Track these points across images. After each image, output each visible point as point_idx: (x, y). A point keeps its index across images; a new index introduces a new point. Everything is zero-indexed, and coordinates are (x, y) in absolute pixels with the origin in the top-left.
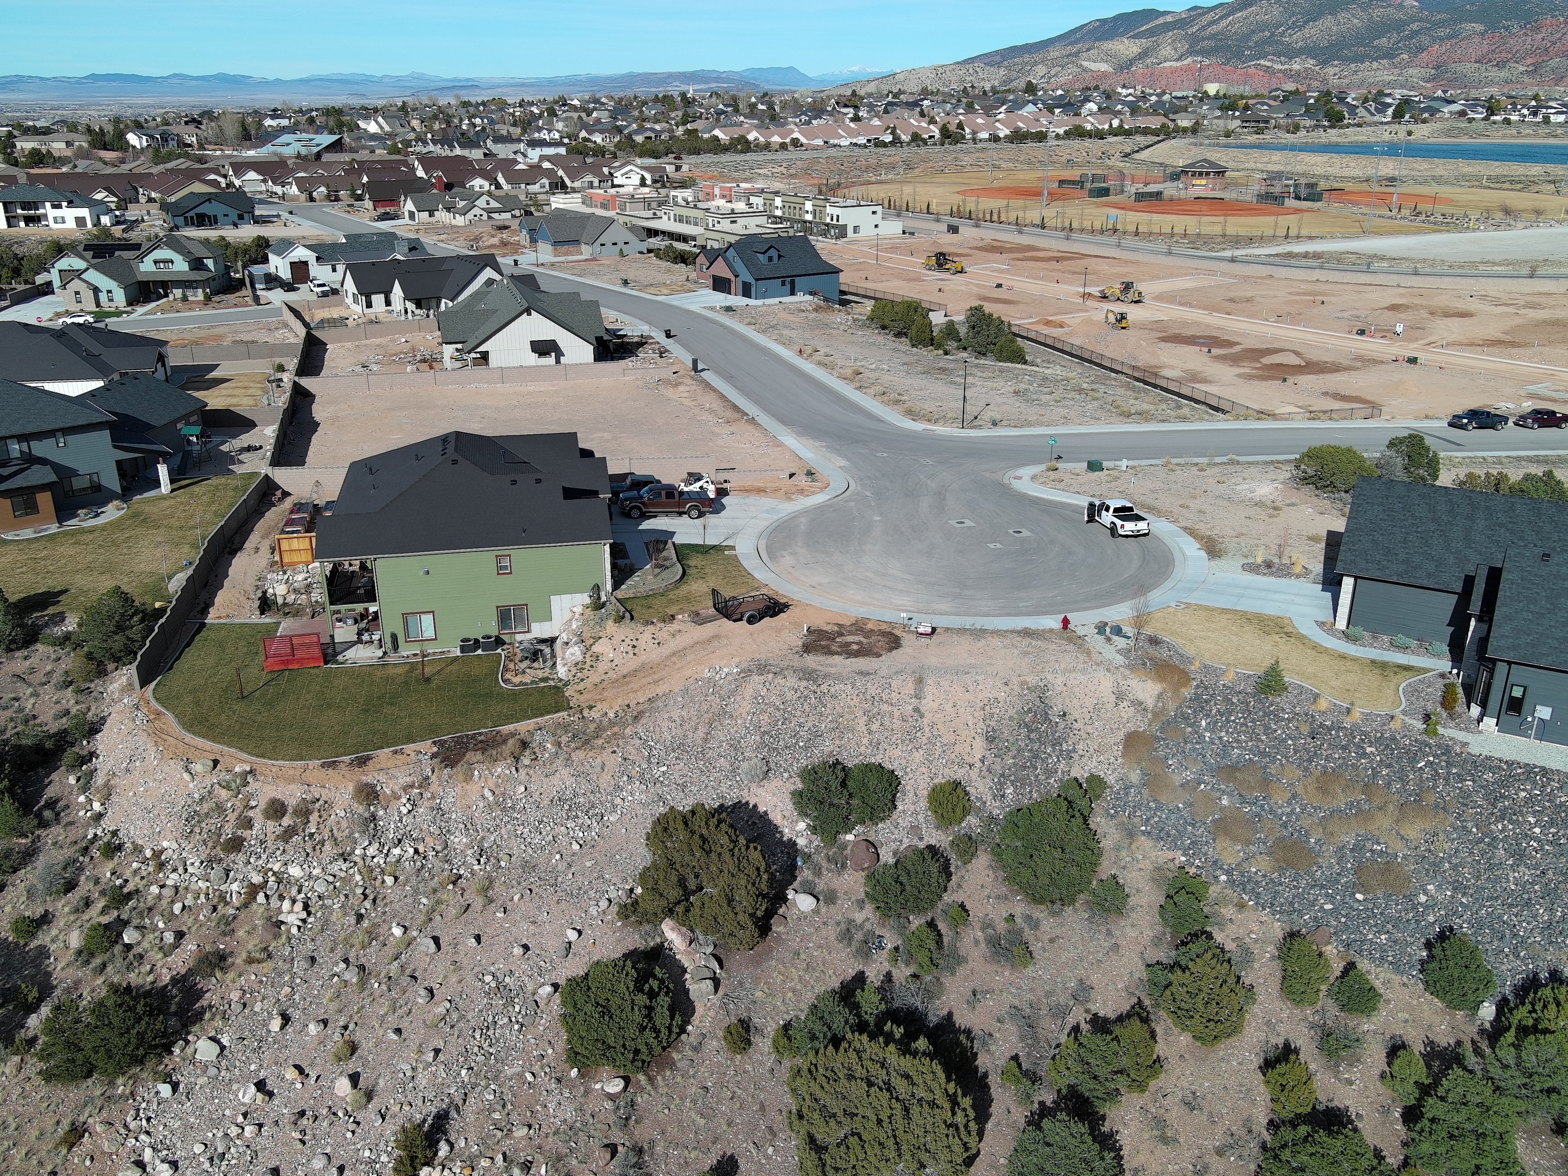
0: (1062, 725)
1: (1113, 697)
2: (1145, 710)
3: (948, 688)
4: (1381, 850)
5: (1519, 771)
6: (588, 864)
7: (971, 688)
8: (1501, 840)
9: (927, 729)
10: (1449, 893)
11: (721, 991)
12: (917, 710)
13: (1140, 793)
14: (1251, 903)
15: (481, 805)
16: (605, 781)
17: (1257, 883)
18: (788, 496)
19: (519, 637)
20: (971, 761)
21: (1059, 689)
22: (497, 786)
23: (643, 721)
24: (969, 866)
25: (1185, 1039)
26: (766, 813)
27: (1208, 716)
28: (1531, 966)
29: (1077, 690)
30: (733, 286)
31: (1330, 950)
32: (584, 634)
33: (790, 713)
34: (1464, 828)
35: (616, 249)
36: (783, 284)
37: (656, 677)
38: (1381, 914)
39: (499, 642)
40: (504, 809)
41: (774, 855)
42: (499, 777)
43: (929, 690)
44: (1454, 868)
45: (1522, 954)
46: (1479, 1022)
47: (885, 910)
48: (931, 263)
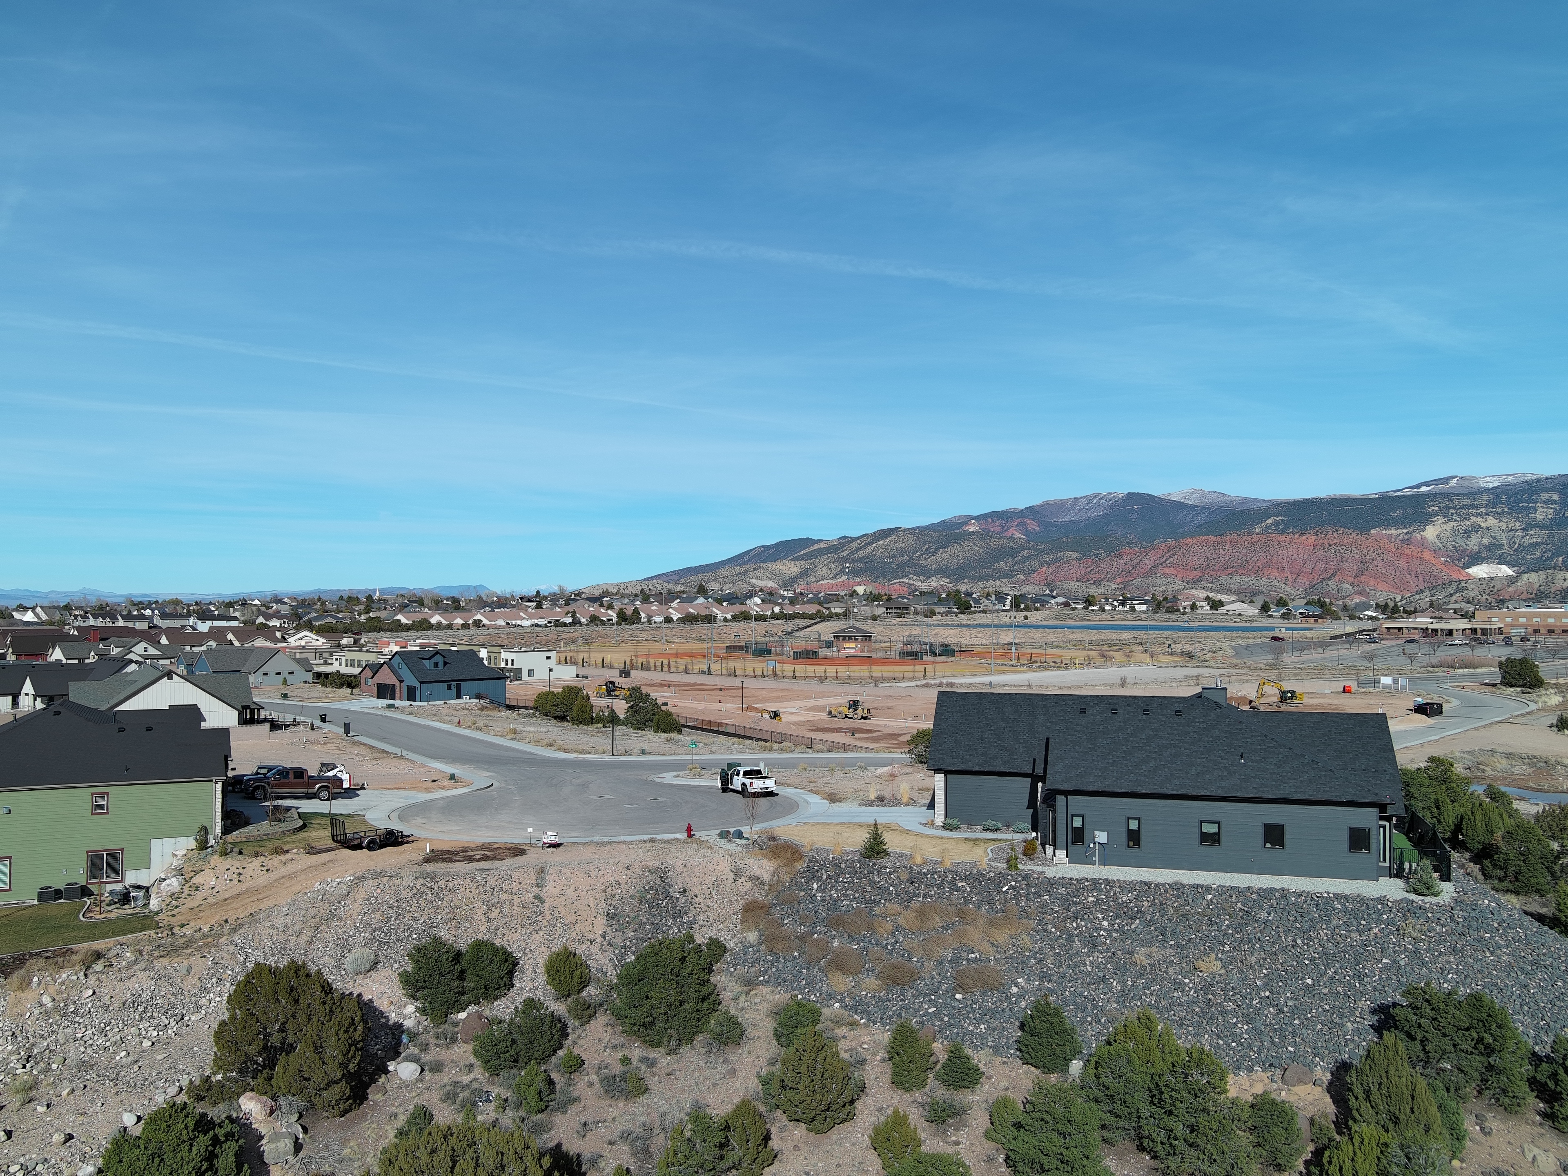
0: (682, 900)
1: (732, 874)
2: (762, 883)
3: (569, 874)
4: (976, 957)
5: (1087, 884)
6: (159, 1057)
7: (593, 874)
8: (1077, 936)
9: (547, 913)
10: (1037, 983)
11: (301, 1155)
12: (537, 897)
13: (758, 951)
14: (863, 1021)
15: (37, 1012)
16: (190, 984)
17: (868, 1005)
18: (428, 790)
19: (109, 887)
20: (591, 937)
21: (679, 870)
22: (59, 992)
23: (241, 931)
24: (587, 1027)
25: (799, 1131)
26: (371, 1001)
27: (818, 881)
28: (1111, 1029)
29: (696, 870)
30: (397, 691)
31: (937, 1046)
32: (184, 870)
33: (404, 909)
34: (1045, 930)
35: (280, 678)
36: (449, 688)
37: (260, 896)
38: (979, 1008)
39: (85, 891)
40: (64, 1016)
41: (377, 1038)
42: (63, 983)
43: (551, 878)
44: (1039, 962)
45: (1103, 1020)
46: (1071, 1080)
47: (494, 1071)
48: (601, 691)
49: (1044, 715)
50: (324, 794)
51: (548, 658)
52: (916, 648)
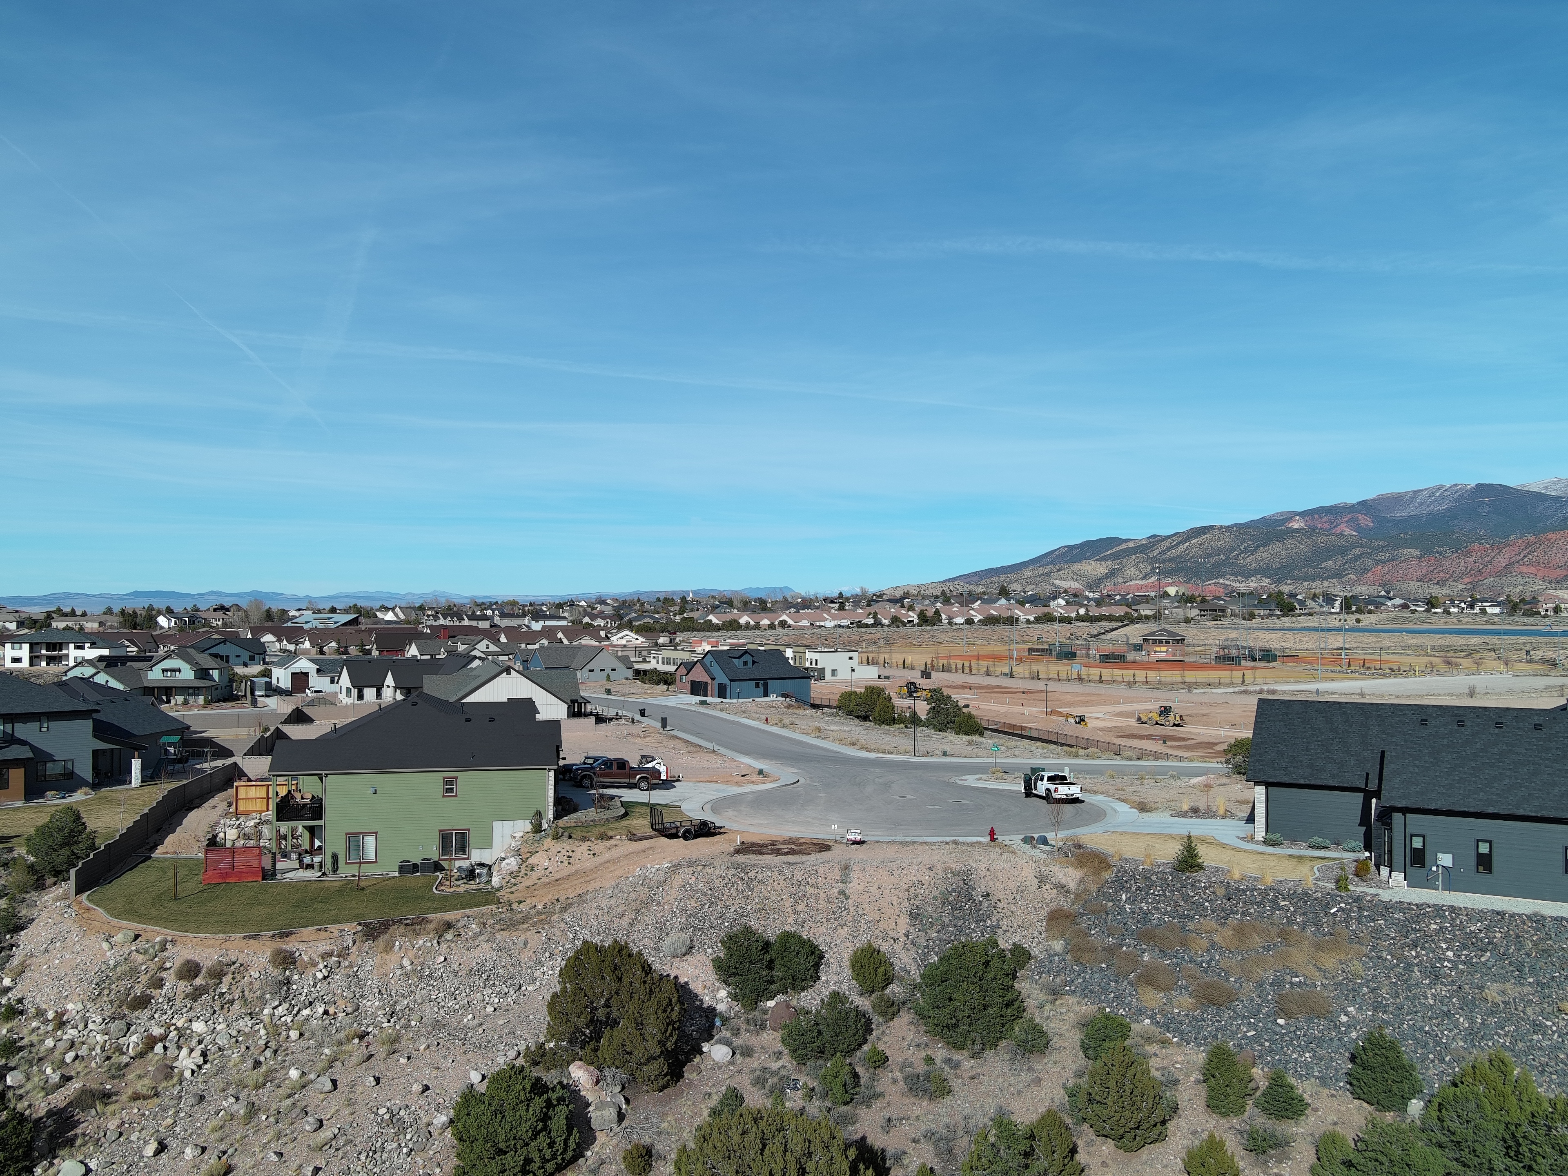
0: (986, 904)
1: (1036, 881)
2: (1068, 891)
3: (872, 872)
4: (1300, 982)
5: (1428, 910)
6: (501, 1022)
7: (896, 873)
8: (1417, 965)
9: (852, 909)
10: (1370, 1013)
11: (624, 1124)
12: (842, 893)
13: (1064, 960)
14: (1175, 1040)
15: (398, 973)
16: (526, 956)
17: (1181, 1023)
18: (738, 784)
19: (458, 864)
20: (895, 935)
21: (983, 874)
22: (417, 957)
23: (571, 910)
24: (891, 1024)
25: (1107, 1147)
26: (686, 983)
27: (1127, 892)
28: (1457, 1069)
29: (999, 874)
30: (709, 688)
31: (1256, 1072)
32: (522, 851)
33: (717, 897)
34: (1380, 958)
35: (605, 674)
36: (757, 686)
37: (588, 879)
38: (1304, 1036)
39: (437, 867)
40: (421, 978)
41: (692, 1019)
42: (419, 949)
43: (855, 875)
44: (1372, 991)
45: (1447, 1059)
46: (1409, 1120)
47: (802, 1061)
48: (902, 692)
49: (1379, 726)
50: (643, 785)
51: (851, 658)
52: (1234, 652)
